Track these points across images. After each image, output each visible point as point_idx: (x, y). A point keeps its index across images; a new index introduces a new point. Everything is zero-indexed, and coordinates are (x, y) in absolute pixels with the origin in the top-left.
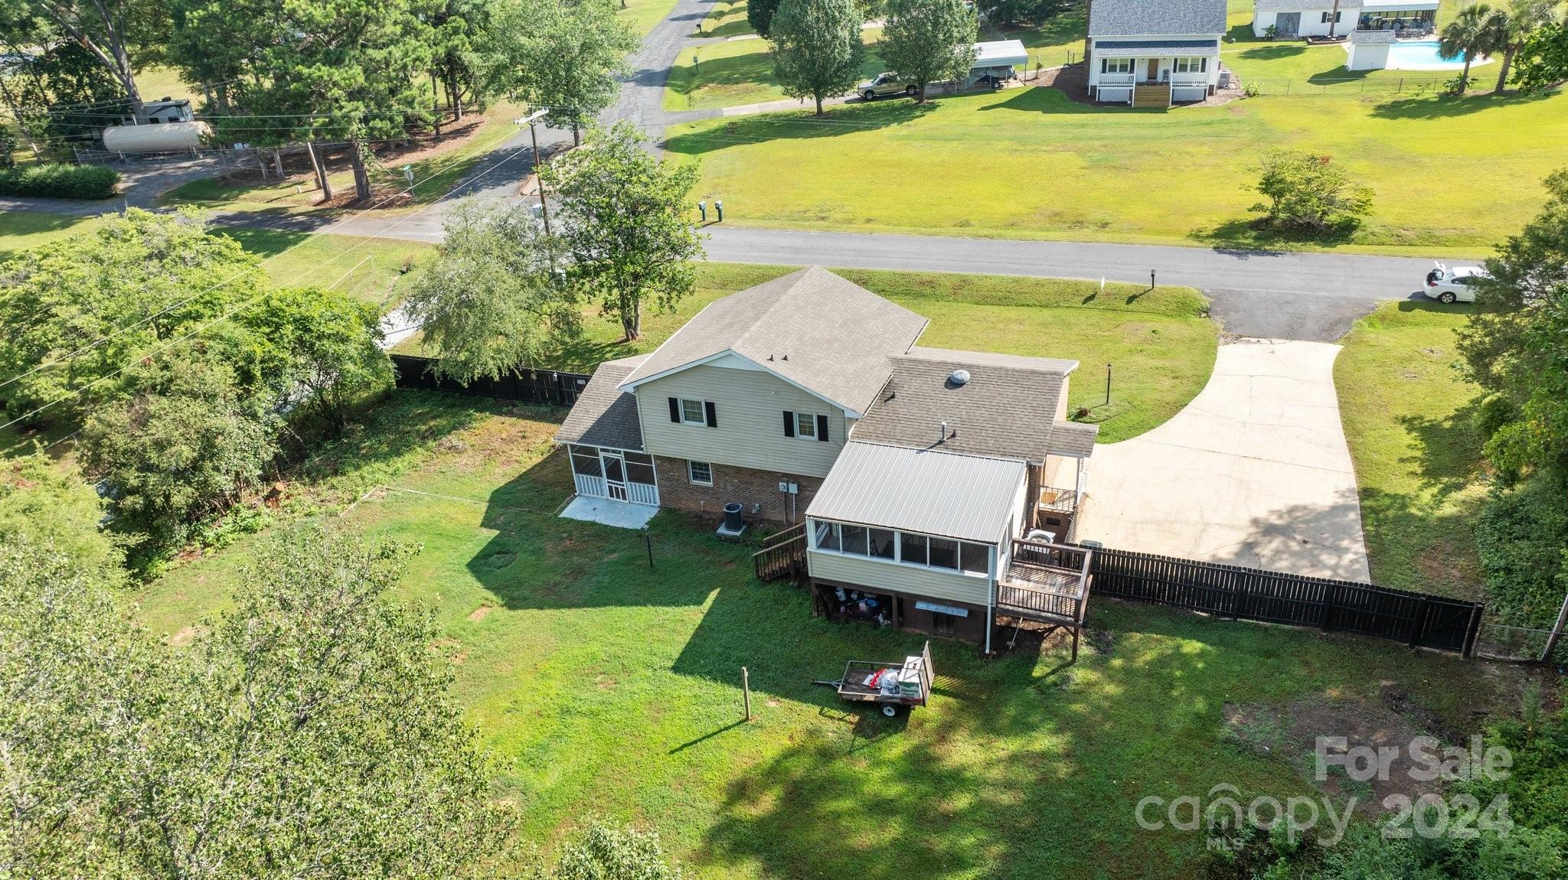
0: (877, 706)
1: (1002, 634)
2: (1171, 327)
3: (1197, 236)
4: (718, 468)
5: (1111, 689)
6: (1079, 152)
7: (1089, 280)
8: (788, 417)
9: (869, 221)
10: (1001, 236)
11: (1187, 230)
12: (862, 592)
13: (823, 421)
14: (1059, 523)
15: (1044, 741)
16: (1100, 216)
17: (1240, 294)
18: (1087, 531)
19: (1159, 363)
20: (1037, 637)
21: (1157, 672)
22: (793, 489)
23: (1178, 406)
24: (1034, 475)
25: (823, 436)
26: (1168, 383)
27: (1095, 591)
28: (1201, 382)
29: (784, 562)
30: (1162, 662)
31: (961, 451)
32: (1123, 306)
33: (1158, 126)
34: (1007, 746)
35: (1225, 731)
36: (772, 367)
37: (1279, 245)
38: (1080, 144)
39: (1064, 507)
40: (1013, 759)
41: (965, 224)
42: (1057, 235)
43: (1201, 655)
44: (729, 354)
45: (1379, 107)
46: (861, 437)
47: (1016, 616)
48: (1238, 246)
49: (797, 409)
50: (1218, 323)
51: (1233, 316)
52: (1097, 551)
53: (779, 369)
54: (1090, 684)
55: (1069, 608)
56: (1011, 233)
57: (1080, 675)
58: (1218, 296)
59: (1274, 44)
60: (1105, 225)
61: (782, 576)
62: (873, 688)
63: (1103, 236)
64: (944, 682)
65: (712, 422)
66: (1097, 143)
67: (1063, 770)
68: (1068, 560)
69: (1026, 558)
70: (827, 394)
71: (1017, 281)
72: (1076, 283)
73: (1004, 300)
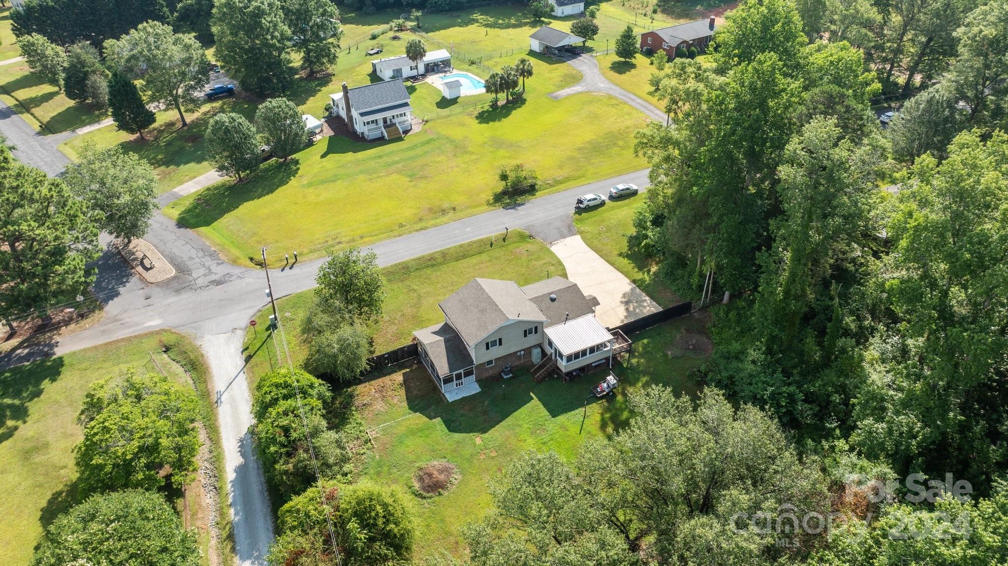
0: (607, 394)
2: (528, 247)
3: (490, 204)
4: (498, 359)
6: (398, 173)
8: (525, 332)
10: (426, 228)
11: (482, 202)
12: (578, 370)
13: (534, 327)
16: (446, 205)
19: (542, 262)
21: (645, 351)
22: (523, 353)
25: (537, 331)
30: (644, 348)
31: (573, 318)
32: (504, 243)
33: (409, 148)
34: (640, 384)
36: (520, 318)
38: (393, 168)
41: (402, 226)
44: (509, 320)
45: (477, 118)
48: (508, 204)
49: (527, 327)
50: (540, 240)
51: (542, 235)
56: (425, 224)
58: (528, 229)
60: (454, 209)
62: (602, 391)
63: (460, 215)
65: (500, 344)
66: (399, 166)
71: (461, 246)
72: (482, 240)
73: (464, 257)
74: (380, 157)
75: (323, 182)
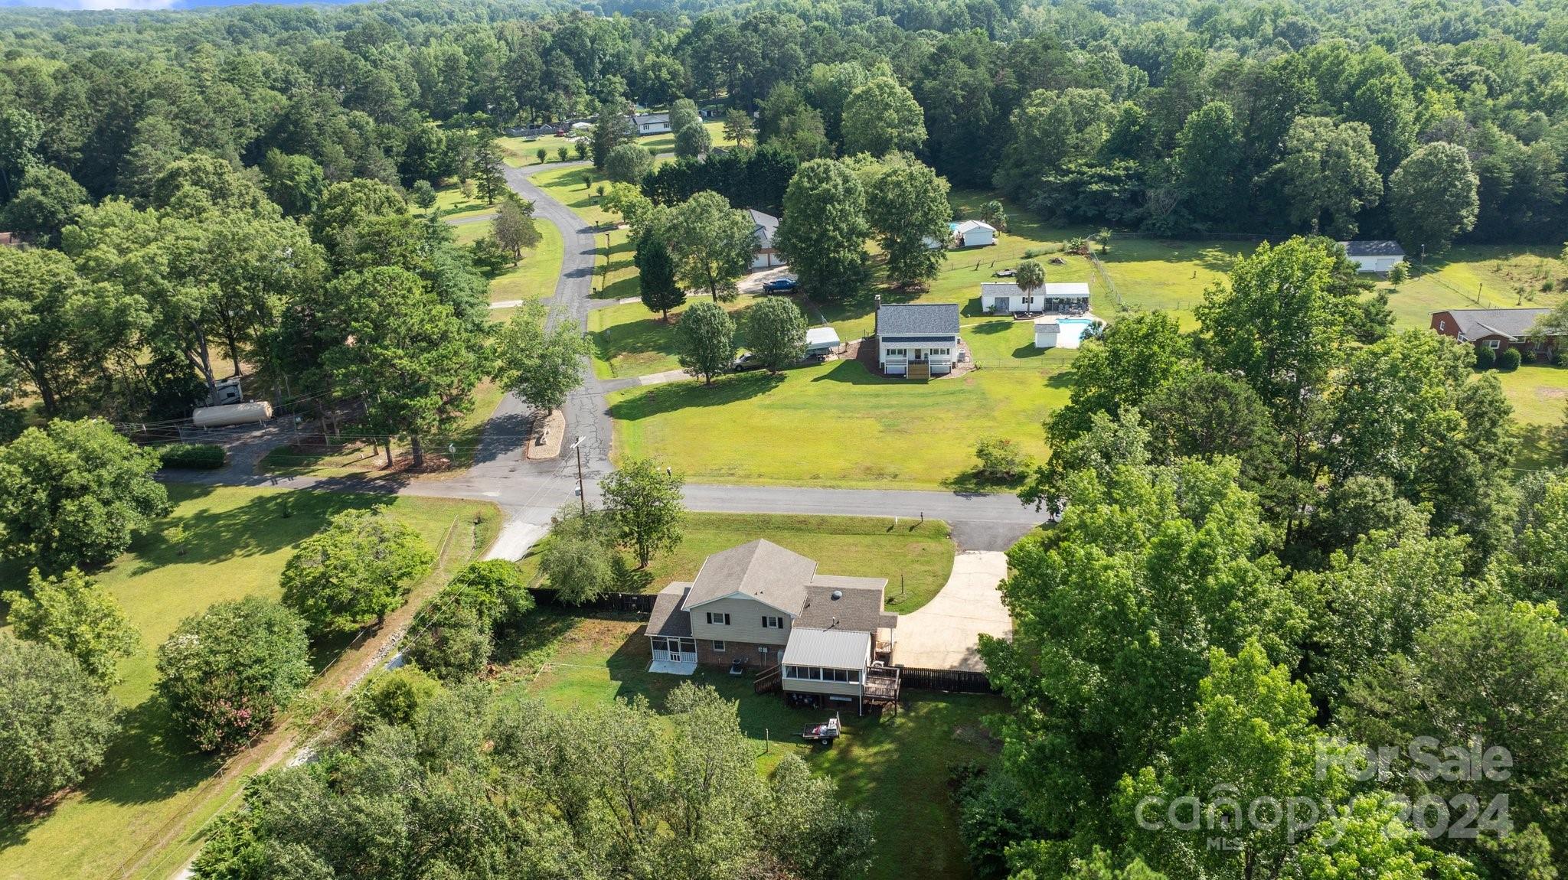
0: (820, 740)
1: (866, 707)
2: (932, 545)
3: (945, 483)
4: (729, 643)
5: (911, 724)
6: (878, 419)
7: (889, 517)
8: (764, 619)
9: (760, 476)
10: (839, 487)
11: (939, 478)
12: (804, 695)
13: (780, 620)
14: (885, 657)
15: (887, 746)
16: (892, 469)
17: (966, 523)
18: (897, 660)
19: (927, 568)
20: (880, 707)
21: (928, 716)
22: (765, 650)
23: (936, 592)
24: (873, 638)
25: (781, 626)
26: (931, 579)
27: (902, 686)
28: (946, 578)
29: (768, 684)
30: (930, 712)
31: (842, 629)
32: (907, 532)
33: (923, 395)
34: (875, 750)
35: (955, 736)
36: (757, 598)
37: (988, 488)
38: (878, 412)
39: (887, 650)
40: (876, 754)
41: (816, 477)
42: (870, 484)
43: (946, 708)
44: (738, 593)
45: (1051, 378)
46: (798, 625)
47: (870, 699)
48: (966, 490)
49: (768, 615)
50: (955, 542)
51: (963, 538)
52: (902, 668)
53: (760, 598)
54: (903, 724)
55: (892, 693)
56: (843, 483)
57: (898, 721)
58: (955, 525)
59: (994, 319)
60: (896, 476)
61: (767, 691)
62: (817, 734)
63: (895, 485)
64: (844, 729)
65: (728, 622)
66: (887, 411)
67: (895, 756)
68: (890, 673)
69: (873, 674)
70: (782, 609)
71: (851, 519)
72: (883, 520)
73: (845, 531)
74: (877, 396)
75: (786, 407)
